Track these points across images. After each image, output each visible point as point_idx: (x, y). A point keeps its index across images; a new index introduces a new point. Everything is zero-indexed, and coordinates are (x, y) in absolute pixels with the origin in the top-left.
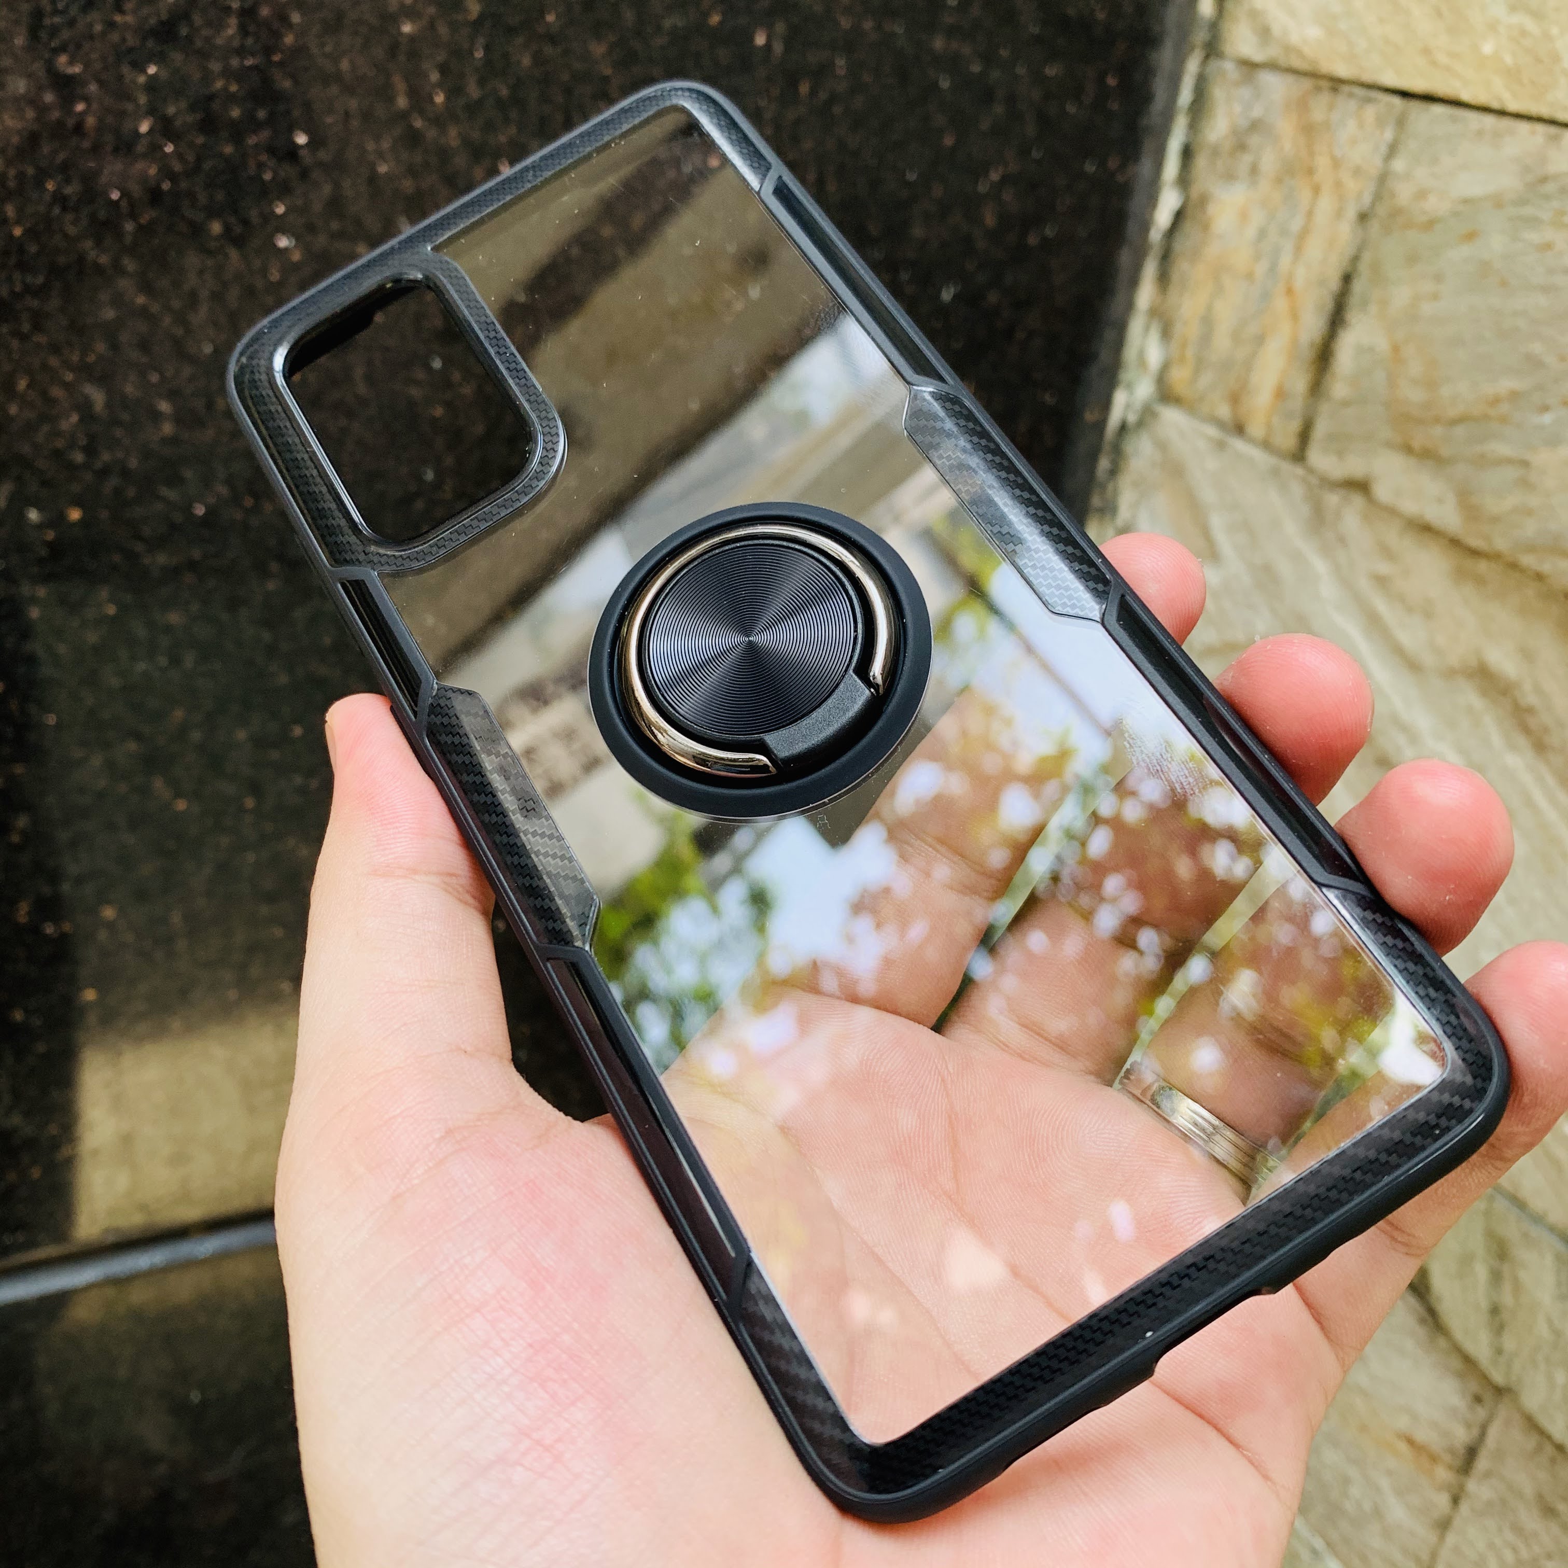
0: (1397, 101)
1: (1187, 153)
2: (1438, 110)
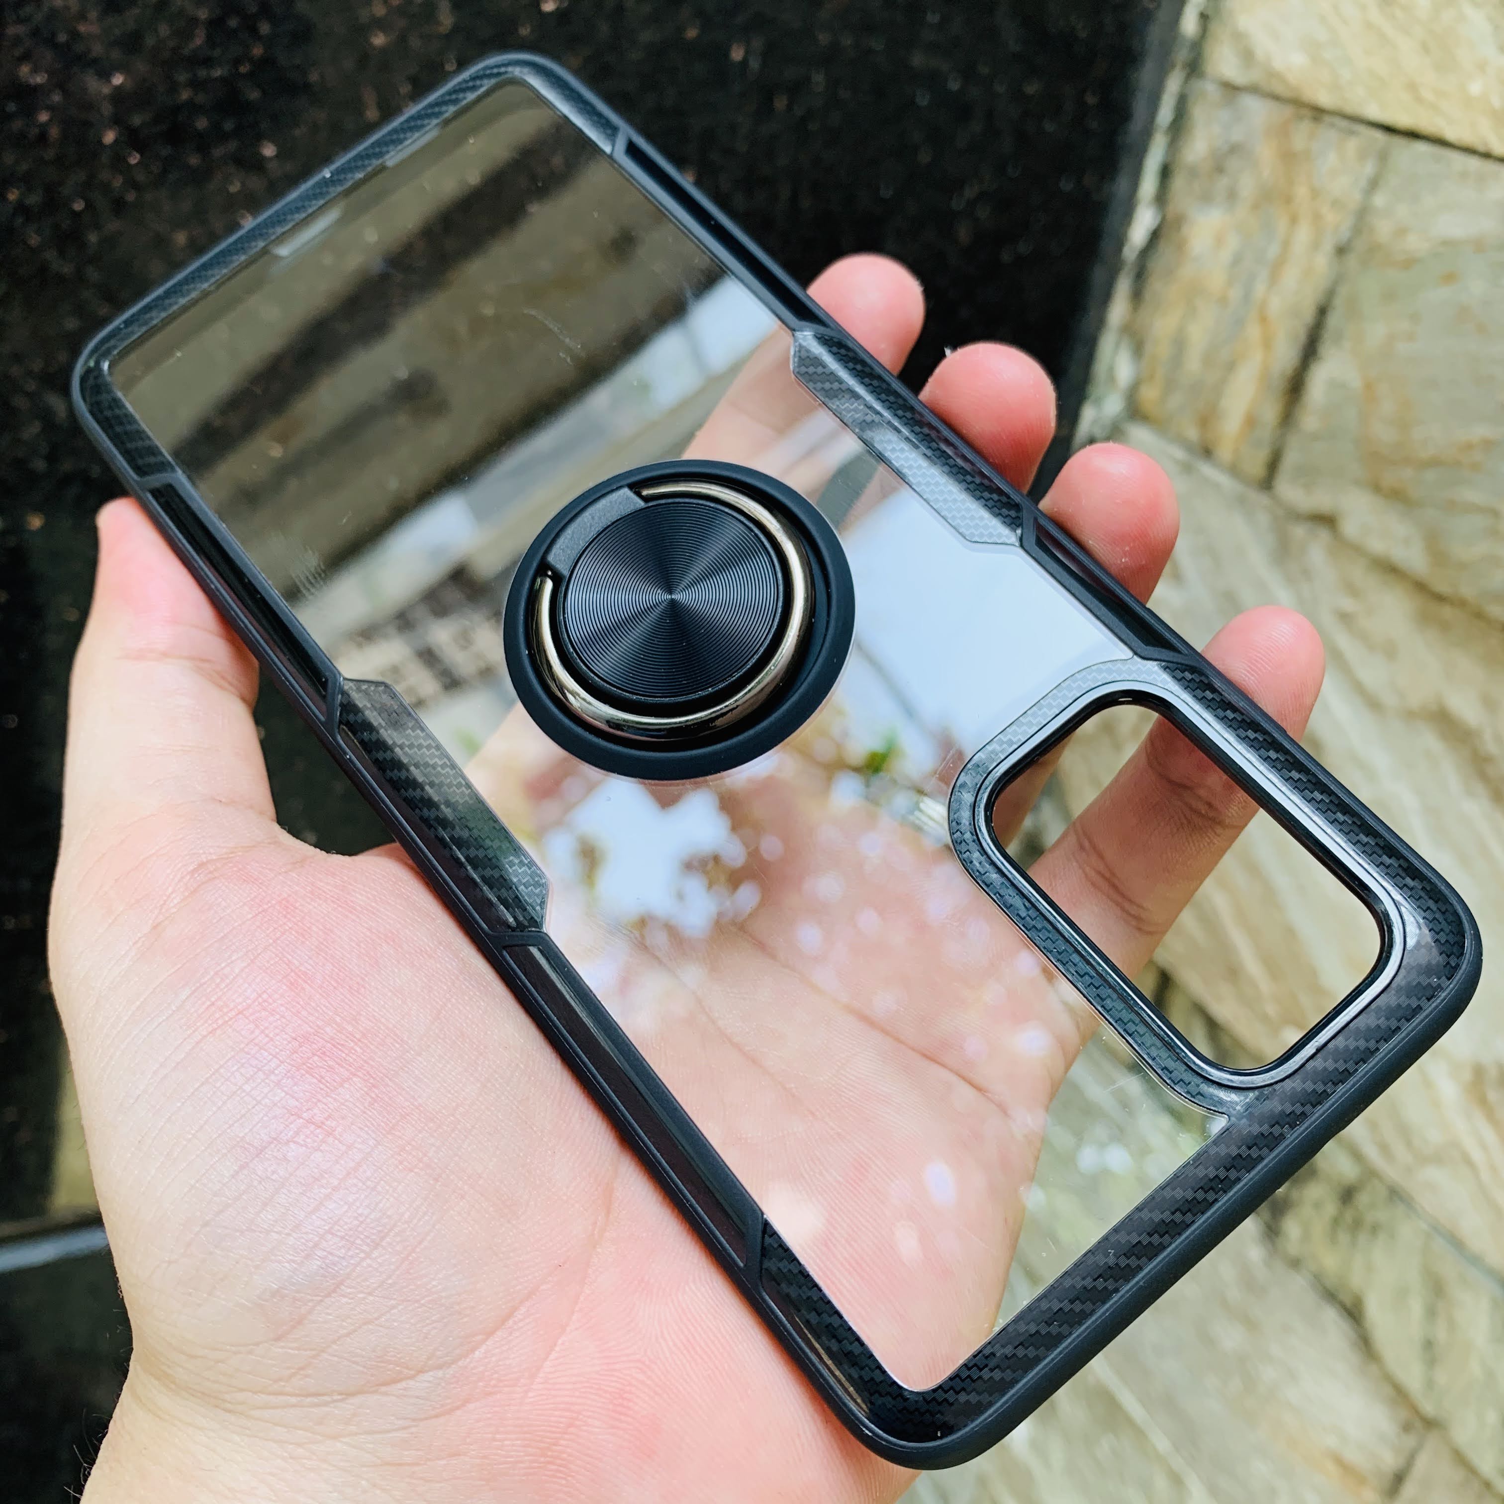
0: (1379, 135)
1: (1166, 173)
2: (1421, 147)
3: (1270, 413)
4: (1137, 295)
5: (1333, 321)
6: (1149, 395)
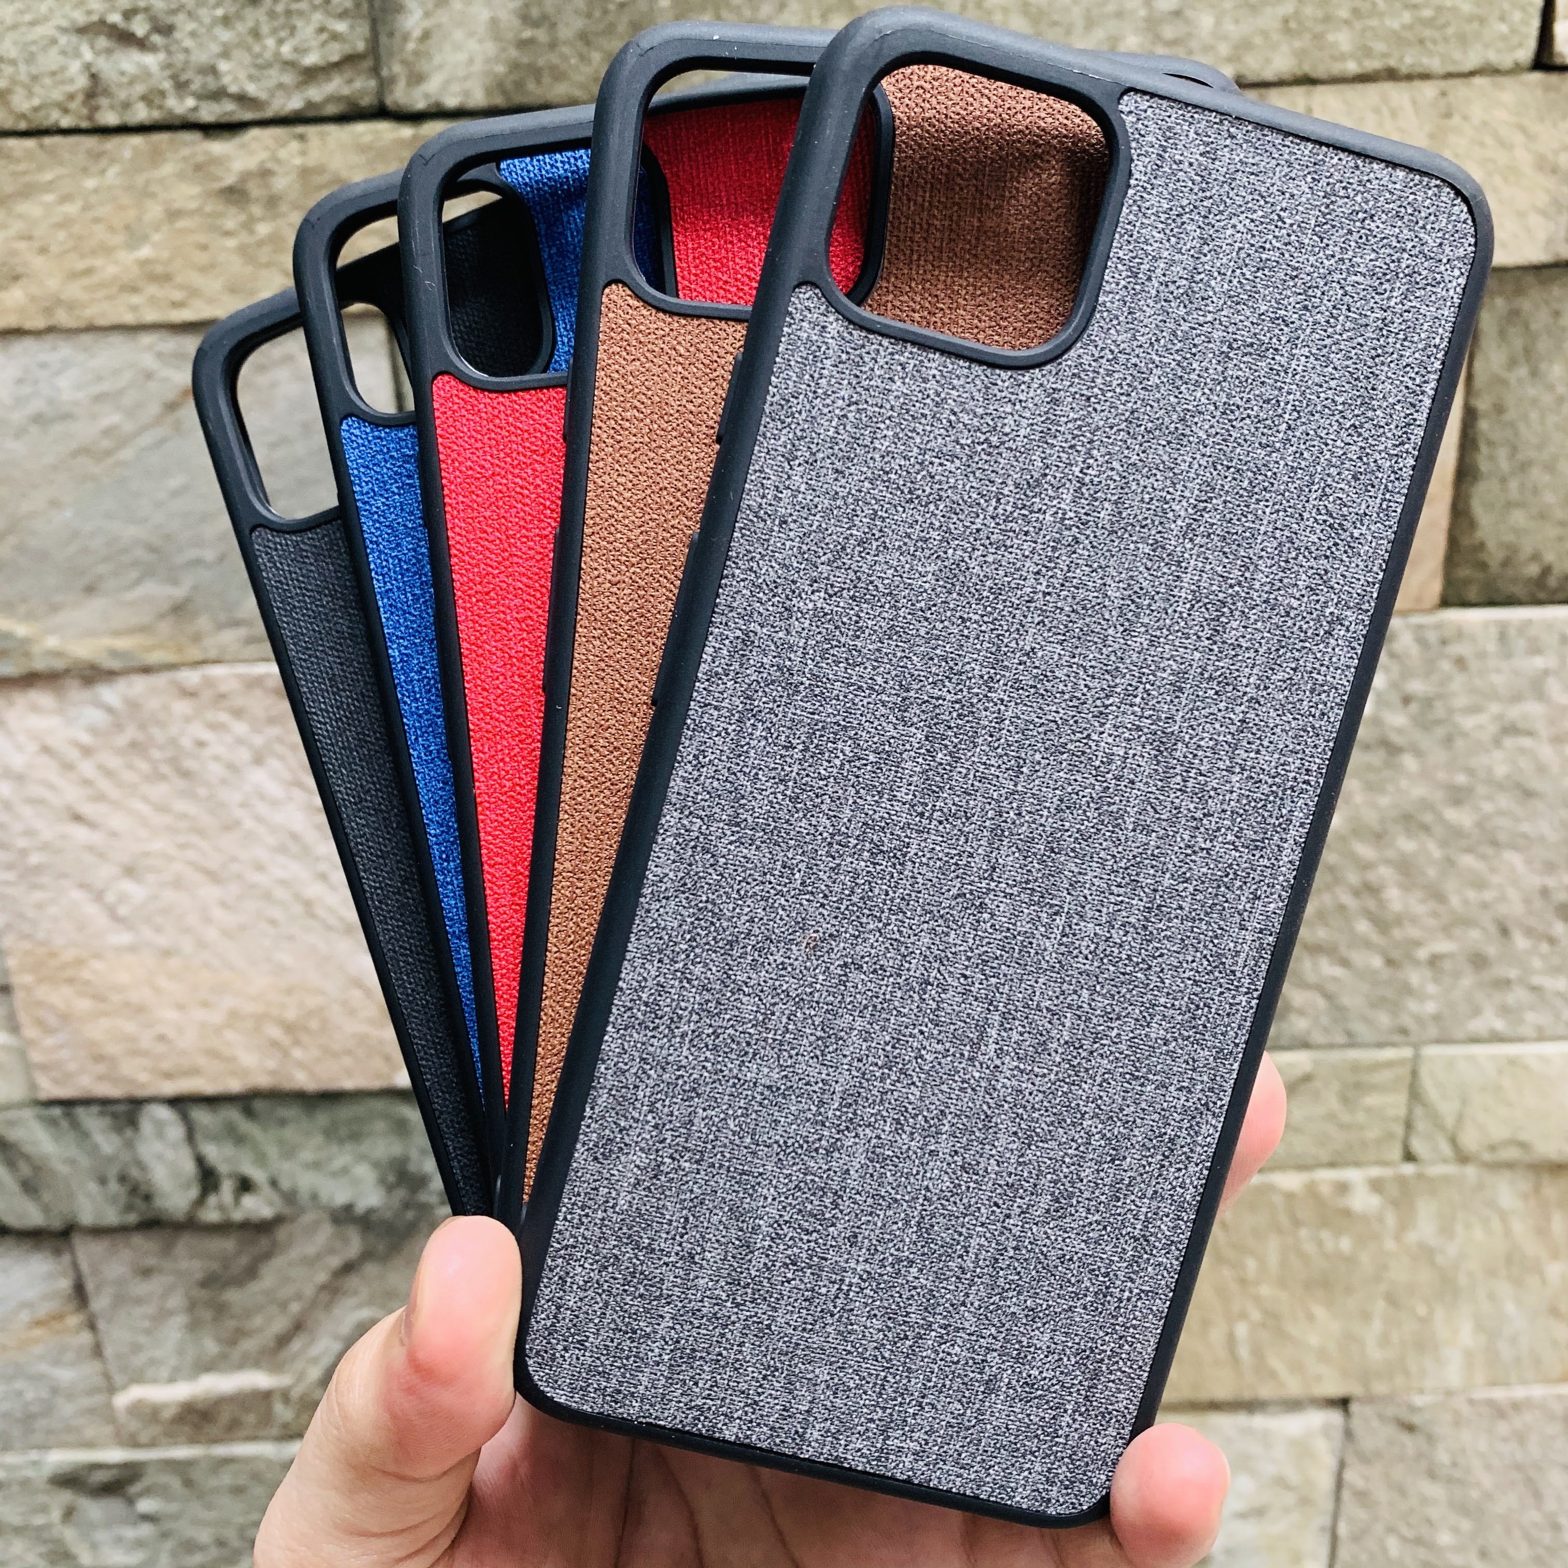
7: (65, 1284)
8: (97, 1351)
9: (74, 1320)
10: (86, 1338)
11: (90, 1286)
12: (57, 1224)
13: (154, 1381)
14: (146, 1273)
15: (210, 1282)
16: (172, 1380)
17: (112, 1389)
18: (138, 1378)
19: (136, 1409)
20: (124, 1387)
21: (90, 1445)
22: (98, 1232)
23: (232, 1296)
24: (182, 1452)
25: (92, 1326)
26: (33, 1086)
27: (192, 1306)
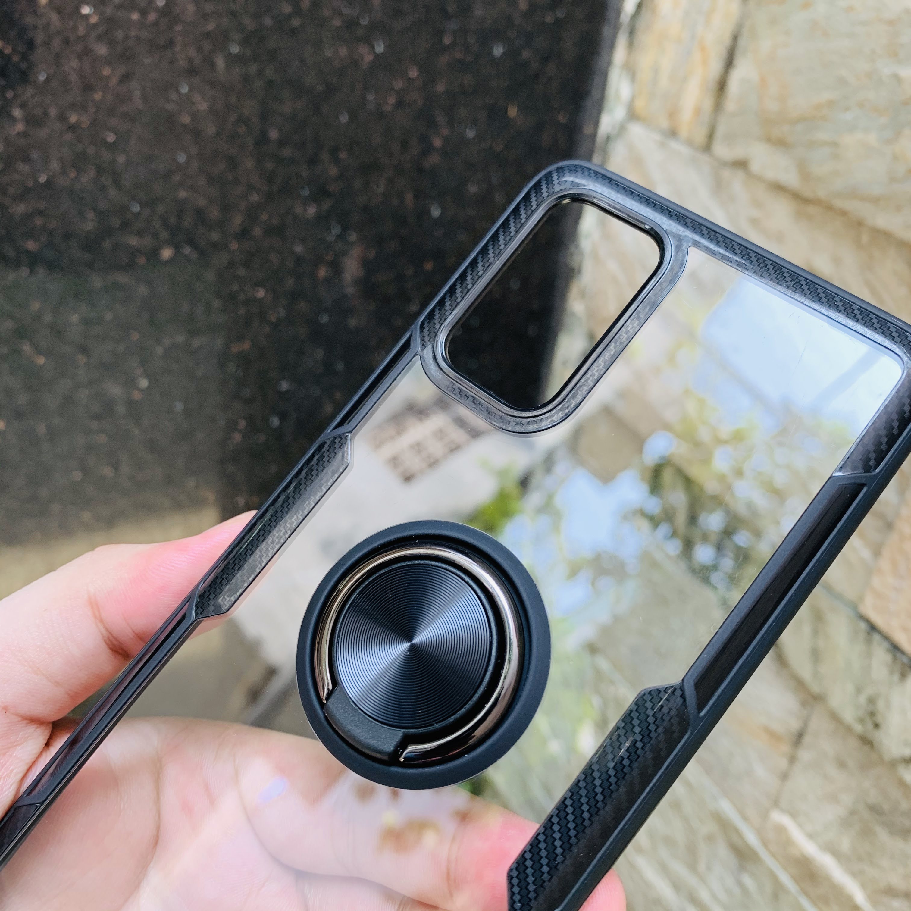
3: (708, 104)
4: (631, 44)
5: (742, 42)
6: (640, 105)
7: (795, 725)
8: (784, 777)
9: (785, 748)
10: (783, 763)
11: (807, 739)
12: (815, 689)
13: (800, 826)
14: (842, 765)
15: (874, 809)
16: (811, 836)
17: (776, 803)
18: (794, 815)
19: (781, 830)
20: (783, 811)
21: (745, 818)
22: (835, 717)
23: (882, 835)
24: (785, 878)
25: (792, 760)
26: (861, 598)
27: (852, 813)
